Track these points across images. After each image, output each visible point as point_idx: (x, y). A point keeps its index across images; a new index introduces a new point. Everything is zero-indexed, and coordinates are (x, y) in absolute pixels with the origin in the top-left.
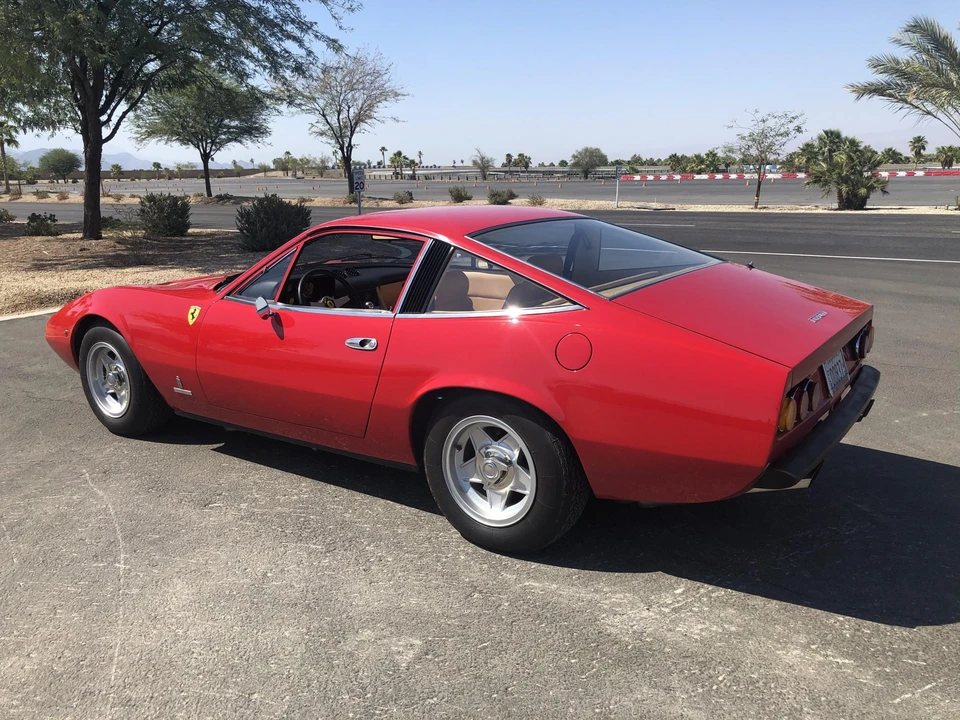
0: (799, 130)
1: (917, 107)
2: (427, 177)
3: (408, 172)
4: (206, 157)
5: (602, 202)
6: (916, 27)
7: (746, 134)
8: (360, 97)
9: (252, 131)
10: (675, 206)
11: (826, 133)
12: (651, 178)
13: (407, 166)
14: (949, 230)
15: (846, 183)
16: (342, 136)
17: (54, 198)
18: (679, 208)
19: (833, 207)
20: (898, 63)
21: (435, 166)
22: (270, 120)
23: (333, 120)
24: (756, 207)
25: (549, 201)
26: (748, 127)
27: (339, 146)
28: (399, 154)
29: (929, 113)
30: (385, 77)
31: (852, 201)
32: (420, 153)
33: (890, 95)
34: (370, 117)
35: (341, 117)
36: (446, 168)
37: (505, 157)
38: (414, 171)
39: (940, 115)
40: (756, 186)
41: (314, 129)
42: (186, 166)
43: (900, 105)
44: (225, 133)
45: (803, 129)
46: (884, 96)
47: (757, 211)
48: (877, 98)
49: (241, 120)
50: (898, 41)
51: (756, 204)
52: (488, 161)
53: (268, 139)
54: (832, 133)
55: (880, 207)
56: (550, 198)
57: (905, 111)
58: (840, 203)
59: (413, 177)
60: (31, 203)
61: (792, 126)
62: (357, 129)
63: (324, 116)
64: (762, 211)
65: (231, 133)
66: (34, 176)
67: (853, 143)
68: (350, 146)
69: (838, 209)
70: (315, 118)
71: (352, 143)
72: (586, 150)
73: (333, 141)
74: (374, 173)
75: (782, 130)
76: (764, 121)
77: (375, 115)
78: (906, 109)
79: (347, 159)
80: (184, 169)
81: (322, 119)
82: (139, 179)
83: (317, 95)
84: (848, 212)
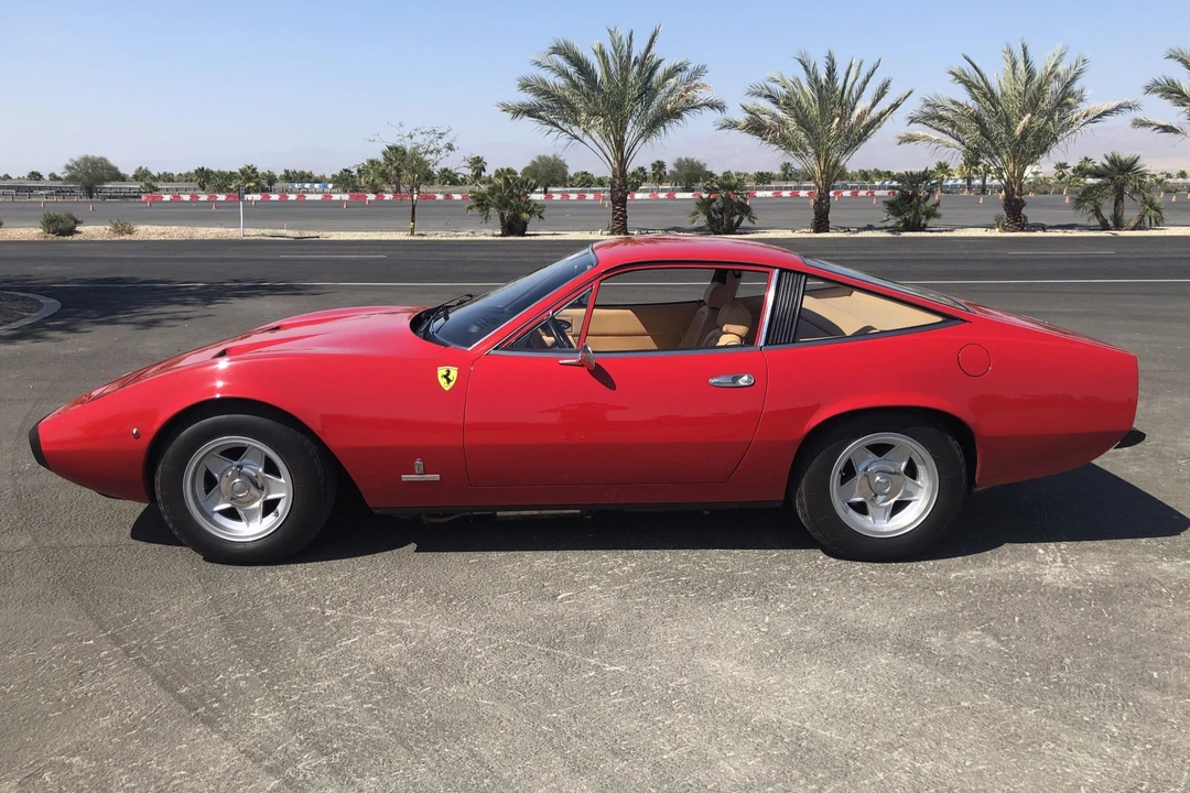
0: (450, 147)
6: (557, 50)
11: (390, 148)
15: (507, 207)
19: (496, 233)
20: (545, 84)
24: (412, 234)
25: (140, 228)
29: (576, 138)
31: (514, 226)
33: (540, 117)
39: (586, 139)
40: (411, 209)
43: (549, 127)
45: (455, 146)
46: (535, 117)
47: (415, 238)
48: (526, 119)
50: (538, 64)
51: (413, 230)
55: (539, 233)
56: (143, 224)
57: (553, 134)
58: (503, 229)
61: (442, 143)
64: (421, 238)
69: (501, 236)
75: (431, 148)
76: (411, 137)
78: (555, 132)
84: (512, 238)
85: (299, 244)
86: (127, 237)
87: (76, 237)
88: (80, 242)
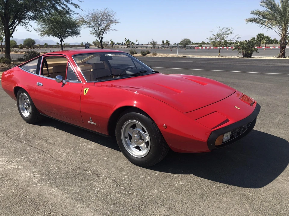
0: (231, 33)
1: (266, 26)
2: (137, 47)
3: (131, 46)
4: (61, 41)
5: (174, 55)
7: (216, 34)
8: (106, 22)
9: (75, 33)
10: (195, 56)
12: (204, 48)
13: (131, 44)
14: (265, 63)
15: (245, 49)
16: (100, 34)
17: (19, 53)
18: (196, 57)
19: (241, 57)
21: (141, 44)
22: (81, 30)
23: (97, 29)
24: (219, 57)
25: (158, 54)
26: (216, 32)
27: (99, 37)
28: (129, 40)
29: (270, 28)
30: (113, 17)
31: (247, 55)
32: (137, 40)
33: (258, 22)
34: (109, 29)
35: (99, 29)
36: (144, 45)
37: (162, 41)
38: (133, 45)
39: (273, 28)
41: (91, 32)
42: (67, 44)
43: (261, 25)
44: (67, 34)
46: (256, 22)
47: (219, 58)
48: (254, 23)
49: (72, 30)
51: (219, 56)
52: (155, 43)
53: (79, 35)
54: (261, 34)
55: (255, 57)
57: (263, 27)
58: (243, 55)
59: (133, 47)
60: (13, 54)
61: (229, 32)
62: (105, 32)
63: (94, 28)
64: (221, 58)
65: (68, 33)
66: (22, 46)
67: (267, 37)
68: (102, 38)
70: (91, 29)
71: (103, 37)
72: (185, 39)
73: (97, 36)
74: (122, 46)
76: (221, 30)
77: (110, 28)
78: (264, 27)
79: (101, 41)
80: (66, 45)
81: (94, 29)
82: (53, 47)
83: (91, 22)
84: (245, 58)
85: (189, 58)
86: (155, 56)
87: (146, 56)
88: (146, 57)
